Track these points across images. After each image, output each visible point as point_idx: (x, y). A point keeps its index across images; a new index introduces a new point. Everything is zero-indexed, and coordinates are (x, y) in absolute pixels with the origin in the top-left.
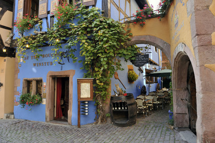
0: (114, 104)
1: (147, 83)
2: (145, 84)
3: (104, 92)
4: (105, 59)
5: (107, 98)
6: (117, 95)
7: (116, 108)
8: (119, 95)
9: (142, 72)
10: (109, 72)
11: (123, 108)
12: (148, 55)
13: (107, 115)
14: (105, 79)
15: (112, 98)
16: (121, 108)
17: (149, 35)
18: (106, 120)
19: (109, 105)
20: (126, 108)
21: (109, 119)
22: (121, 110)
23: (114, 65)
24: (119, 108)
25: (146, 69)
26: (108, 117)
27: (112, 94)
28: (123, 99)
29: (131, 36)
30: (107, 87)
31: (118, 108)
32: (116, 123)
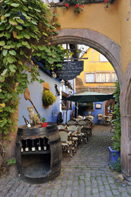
0: (23, 142)
1: (63, 109)
2: (61, 111)
3: (5, 121)
4: (12, 53)
5: (10, 131)
6: (29, 126)
7: (27, 149)
8: (33, 125)
9: (59, 95)
10: (17, 84)
11: (40, 148)
12: (83, 62)
13: (10, 162)
14: (9, 96)
15: (20, 131)
16: (37, 149)
17: (88, 29)
18: (8, 170)
19: (13, 143)
20: (45, 148)
21: (13, 170)
22: (37, 152)
23: (27, 73)
24: (33, 149)
25: (62, 92)
26: (10, 165)
27: (20, 123)
28: (42, 133)
29: (58, 26)
30: (12, 111)
31: (30, 149)
32: (26, 178)
